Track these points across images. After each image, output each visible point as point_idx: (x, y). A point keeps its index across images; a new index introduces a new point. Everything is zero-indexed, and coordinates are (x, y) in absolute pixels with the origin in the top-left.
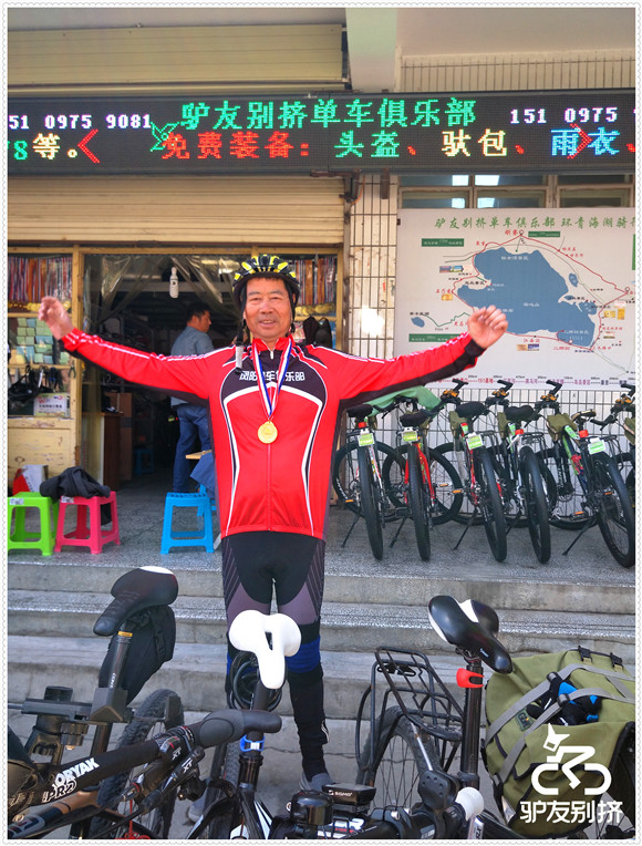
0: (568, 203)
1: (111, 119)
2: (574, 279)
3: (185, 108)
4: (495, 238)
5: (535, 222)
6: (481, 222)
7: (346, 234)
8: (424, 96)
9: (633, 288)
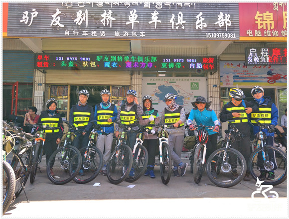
0: (177, 76)
1: (82, 59)
2: (179, 91)
3: (98, 57)
4: (163, 83)
5: (170, 80)
6: (159, 80)
7: (131, 82)
8: (146, 56)
9: (191, 93)
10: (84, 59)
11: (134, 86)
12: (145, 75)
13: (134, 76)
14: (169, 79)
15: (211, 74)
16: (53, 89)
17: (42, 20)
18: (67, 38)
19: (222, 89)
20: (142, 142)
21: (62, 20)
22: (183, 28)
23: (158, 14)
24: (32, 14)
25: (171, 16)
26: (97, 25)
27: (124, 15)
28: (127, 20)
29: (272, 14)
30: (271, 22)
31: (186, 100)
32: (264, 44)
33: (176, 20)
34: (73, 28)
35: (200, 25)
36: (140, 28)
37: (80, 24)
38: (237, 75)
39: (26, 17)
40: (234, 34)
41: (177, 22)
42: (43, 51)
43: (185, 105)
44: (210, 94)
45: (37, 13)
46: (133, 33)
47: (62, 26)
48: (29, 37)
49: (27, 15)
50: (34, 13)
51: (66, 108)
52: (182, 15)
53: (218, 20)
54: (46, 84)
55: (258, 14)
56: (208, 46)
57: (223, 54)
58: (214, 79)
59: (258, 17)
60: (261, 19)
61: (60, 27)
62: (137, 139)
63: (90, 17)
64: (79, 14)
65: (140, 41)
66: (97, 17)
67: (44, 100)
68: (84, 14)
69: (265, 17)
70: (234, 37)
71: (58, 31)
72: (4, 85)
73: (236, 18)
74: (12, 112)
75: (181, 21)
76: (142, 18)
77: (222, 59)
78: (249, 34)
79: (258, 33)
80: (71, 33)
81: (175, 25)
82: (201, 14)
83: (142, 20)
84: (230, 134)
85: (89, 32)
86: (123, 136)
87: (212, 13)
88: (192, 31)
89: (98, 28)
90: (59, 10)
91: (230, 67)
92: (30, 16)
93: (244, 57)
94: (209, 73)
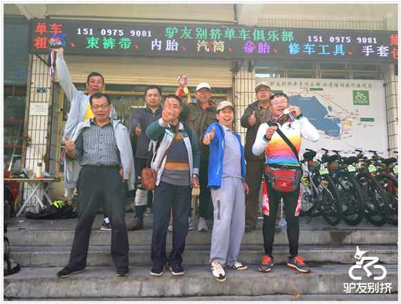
1: (133, 32)
2: (330, 108)
4: (296, 90)
5: (312, 84)
6: (289, 83)
9: (355, 113)
10: (138, 33)
11: (239, 96)
13: (239, 74)
14: (310, 84)
15: (397, 73)
31: (345, 127)
42: (47, 17)
43: (343, 135)
67: (50, 123)
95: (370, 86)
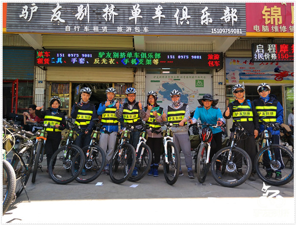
0: (182, 73)
1: (83, 55)
2: (183, 89)
3: (100, 53)
4: (166, 80)
5: (175, 77)
6: (163, 77)
7: (134, 80)
8: (150, 52)
9: (196, 91)
10: (86, 55)
11: (137, 84)
12: (148, 72)
13: (137, 73)
14: (173, 77)
15: (217, 71)
16: (54, 86)
17: (42, 14)
18: (68, 34)
19: (227, 87)
20: (145, 141)
21: (62, 15)
22: (188, 23)
23: (162, 8)
24: (32, 8)
25: (175, 11)
26: (98, 20)
27: (127, 10)
28: (130, 15)
29: (280, 8)
30: (279, 17)
31: (191, 98)
32: (271, 40)
33: (181, 15)
34: (74, 23)
35: (205, 20)
36: (144, 23)
37: (81, 19)
38: (243, 72)
39: (26, 11)
40: (241, 30)
41: (182, 17)
42: (43, 47)
43: (190, 102)
44: (216, 92)
45: (36, 8)
46: (136, 28)
47: (63, 21)
48: (29, 32)
49: (26, 10)
50: (33, 8)
51: (67, 106)
52: (187, 9)
53: (224, 15)
54: (47, 82)
55: (265, 8)
56: (214, 42)
57: (229, 50)
58: (219, 76)
59: (266, 11)
60: (269, 13)
61: (61, 23)
62: (141, 138)
63: (92, 11)
64: (80, 9)
65: (143, 37)
66: (99, 12)
67: (45, 98)
68: (85, 9)
69: (272, 12)
70: (241, 33)
71: (59, 27)
72: (4, 83)
73: (243, 13)
74: (13, 110)
75: (185, 15)
76: (145, 12)
77: (228, 56)
78: (256, 29)
79: (265, 28)
80: (72, 29)
81: (179, 21)
82: (206, 8)
83: (145, 15)
84: (235, 133)
85: (91, 27)
86: (125, 135)
87: (218, 7)
88: (197, 27)
89: (100, 23)
90: (60, 5)
91: (236, 64)
92: (29, 10)
93: (251, 53)
94: (214, 70)
95: (204, 77)
